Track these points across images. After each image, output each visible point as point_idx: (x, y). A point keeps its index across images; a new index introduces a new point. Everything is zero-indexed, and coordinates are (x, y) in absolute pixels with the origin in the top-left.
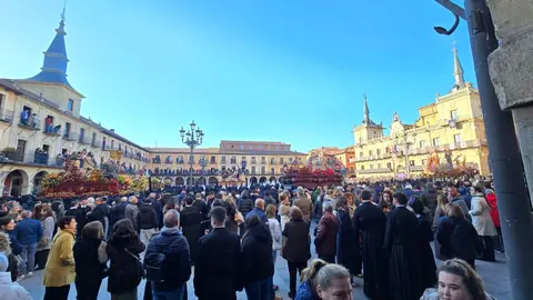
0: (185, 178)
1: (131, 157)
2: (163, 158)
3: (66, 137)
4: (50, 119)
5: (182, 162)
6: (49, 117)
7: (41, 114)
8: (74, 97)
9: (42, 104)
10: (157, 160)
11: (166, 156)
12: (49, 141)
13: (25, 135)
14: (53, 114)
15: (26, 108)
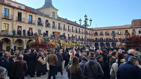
0: (111, 43)
1: (82, 33)
2: (99, 32)
3: (54, 27)
4: (47, 21)
5: (108, 34)
6: (46, 20)
7: (44, 20)
8: (55, 11)
9: (43, 16)
10: (96, 34)
11: (100, 31)
12: (48, 29)
13: (40, 28)
14: (48, 19)
15: (39, 18)
